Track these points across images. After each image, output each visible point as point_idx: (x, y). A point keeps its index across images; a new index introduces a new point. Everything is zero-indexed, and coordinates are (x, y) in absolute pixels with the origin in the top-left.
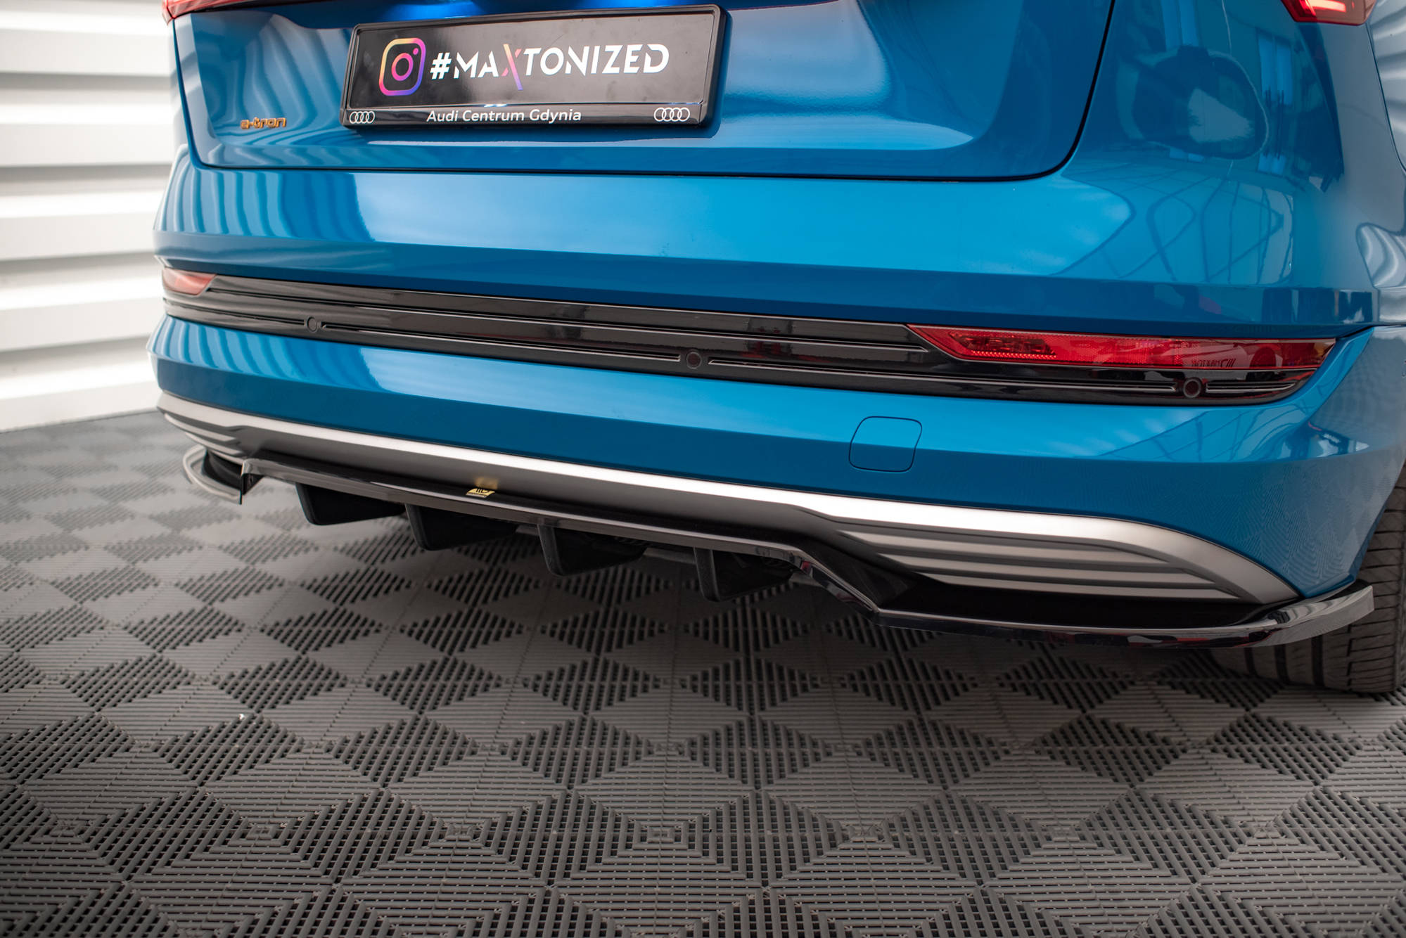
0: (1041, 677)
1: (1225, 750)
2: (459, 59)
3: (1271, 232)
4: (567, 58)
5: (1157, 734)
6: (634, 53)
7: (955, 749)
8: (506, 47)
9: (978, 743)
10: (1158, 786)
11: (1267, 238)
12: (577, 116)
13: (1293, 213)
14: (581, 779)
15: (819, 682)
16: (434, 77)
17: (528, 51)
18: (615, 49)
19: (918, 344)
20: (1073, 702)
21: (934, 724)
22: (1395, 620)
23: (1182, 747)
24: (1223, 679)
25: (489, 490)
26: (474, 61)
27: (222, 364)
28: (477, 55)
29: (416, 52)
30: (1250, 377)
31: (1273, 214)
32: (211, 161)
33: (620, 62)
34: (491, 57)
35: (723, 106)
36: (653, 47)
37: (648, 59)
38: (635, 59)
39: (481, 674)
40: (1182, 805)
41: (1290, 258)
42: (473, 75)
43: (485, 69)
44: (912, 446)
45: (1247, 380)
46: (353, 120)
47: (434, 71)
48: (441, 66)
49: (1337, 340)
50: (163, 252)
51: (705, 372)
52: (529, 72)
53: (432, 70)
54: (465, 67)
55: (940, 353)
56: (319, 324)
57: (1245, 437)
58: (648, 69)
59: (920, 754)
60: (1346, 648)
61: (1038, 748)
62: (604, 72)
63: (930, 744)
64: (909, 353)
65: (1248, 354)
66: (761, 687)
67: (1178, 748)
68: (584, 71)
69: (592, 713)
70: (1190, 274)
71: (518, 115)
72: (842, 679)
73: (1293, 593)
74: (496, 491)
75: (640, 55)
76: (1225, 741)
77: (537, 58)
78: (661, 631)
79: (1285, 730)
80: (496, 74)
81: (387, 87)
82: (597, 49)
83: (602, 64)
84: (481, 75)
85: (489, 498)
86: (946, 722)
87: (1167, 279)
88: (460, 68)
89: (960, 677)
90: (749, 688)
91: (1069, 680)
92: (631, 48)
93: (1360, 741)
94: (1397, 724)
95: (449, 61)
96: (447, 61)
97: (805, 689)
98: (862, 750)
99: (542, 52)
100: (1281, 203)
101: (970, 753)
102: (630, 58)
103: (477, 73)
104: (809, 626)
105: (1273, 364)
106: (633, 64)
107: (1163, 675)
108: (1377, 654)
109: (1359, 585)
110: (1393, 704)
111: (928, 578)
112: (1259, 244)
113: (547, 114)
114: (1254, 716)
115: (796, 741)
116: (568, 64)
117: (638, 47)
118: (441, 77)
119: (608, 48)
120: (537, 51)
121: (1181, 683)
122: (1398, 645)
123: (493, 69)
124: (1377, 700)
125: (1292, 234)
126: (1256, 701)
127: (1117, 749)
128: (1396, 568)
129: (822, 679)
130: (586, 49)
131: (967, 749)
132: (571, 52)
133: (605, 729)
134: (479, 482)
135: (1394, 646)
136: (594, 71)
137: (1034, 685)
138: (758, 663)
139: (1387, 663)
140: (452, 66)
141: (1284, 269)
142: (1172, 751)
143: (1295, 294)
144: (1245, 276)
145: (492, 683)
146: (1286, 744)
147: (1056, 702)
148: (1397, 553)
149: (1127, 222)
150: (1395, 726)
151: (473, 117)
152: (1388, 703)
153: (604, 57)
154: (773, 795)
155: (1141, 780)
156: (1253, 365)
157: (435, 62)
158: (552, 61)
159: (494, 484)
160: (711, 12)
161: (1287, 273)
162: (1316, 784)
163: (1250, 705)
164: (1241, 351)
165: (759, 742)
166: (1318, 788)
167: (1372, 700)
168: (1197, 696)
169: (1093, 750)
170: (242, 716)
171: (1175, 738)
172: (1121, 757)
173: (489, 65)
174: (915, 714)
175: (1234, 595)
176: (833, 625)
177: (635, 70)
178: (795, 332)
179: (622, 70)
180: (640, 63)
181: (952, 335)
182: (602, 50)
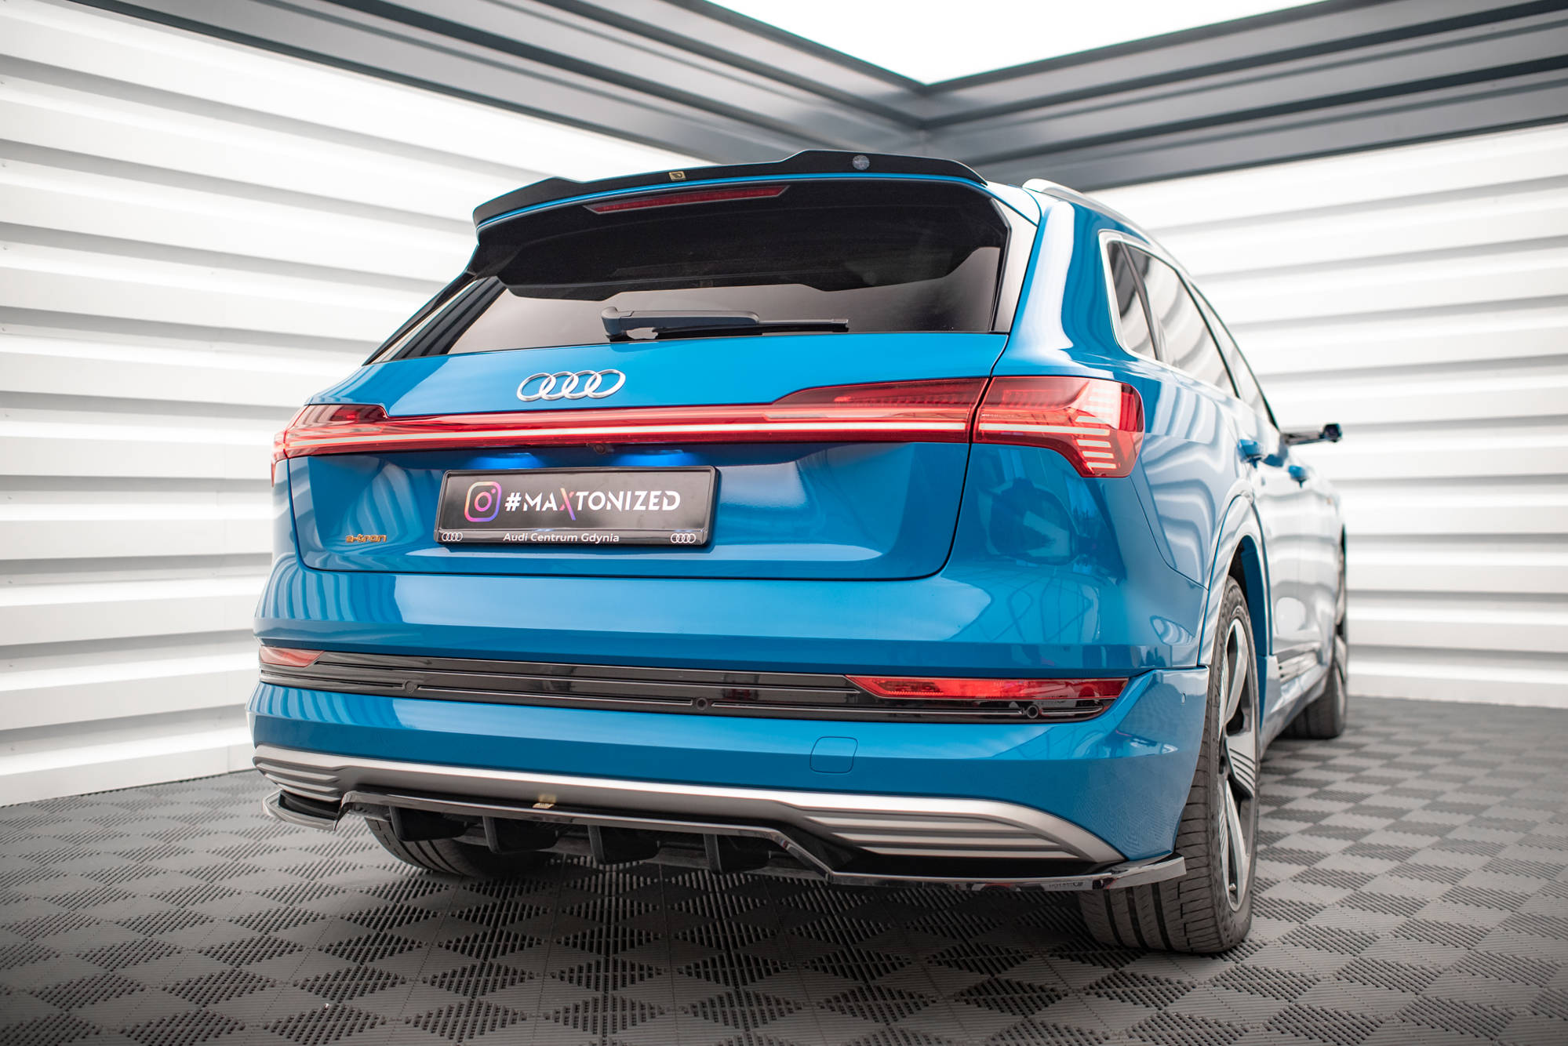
0: (960, 956)
1: (1096, 993)
2: (527, 497)
3: (1084, 610)
4: (608, 499)
5: (1047, 986)
6: (656, 497)
7: (895, 1001)
8: (563, 490)
9: (912, 997)
10: (1046, 1016)
11: (1082, 614)
12: (617, 539)
13: (1099, 599)
14: (611, 1030)
15: (787, 965)
16: (508, 509)
17: (578, 494)
18: (643, 494)
19: (853, 688)
20: (984, 970)
21: (879, 989)
22: (1210, 886)
23: (1065, 993)
24: (1100, 951)
25: (550, 803)
26: (538, 499)
27: (313, 717)
28: (541, 495)
29: (494, 491)
30: (1078, 703)
31: (1085, 601)
32: (317, 566)
33: (646, 502)
34: (552, 497)
35: (718, 532)
36: (669, 493)
37: (665, 501)
38: (656, 500)
39: (507, 970)
40: (1061, 1026)
41: (1099, 628)
42: (538, 509)
43: (547, 505)
44: (852, 755)
45: (1077, 706)
46: (445, 539)
47: (508, 506)
48: (513, 502)
49: (1130, 678)
50: (259, 635)
51: (710, 712)
52: (579, 508)
53: (507, 505)
54: (532, 503)
55: (868, 694)
56: (416, 687)
57: (1077, 746)
58: (666, 507)
59: (869, 1006)
60: (1179, 911)
61: (957, 998)
62: (635, 509)
63: (875, 999)
64: (847, 694)
65: (1076, 691)
66: (742, 972)
67: (1061, 994)
68: (620, 508)
69: (610, 992)
70: (1033, 637)
71: (572, 537)
72: (806, 963)
73: (1121, 858)
74: (555, 804)
75: (661, 498)
76: (1097, 989)
77: (586, 499)
78: (656, 938)
79: (1143, 979)
80: (555, 509)
81: (471, 516)
82: (629, 494)
83: (633, 504)
84: (544, 509)
85: (550, 809)
86: (888, 986)
87: (1020, 641)
88: (528, 503)
89: (898, 958)
90: (733, 972)
91: (982, 956)
92: (653, 493)
93: (1196, 983)
94: (1226, 972)
95: (520, 499)
96: (518, 498)
97: (777, 970)
98: (825, 1005)
99: (590, 494)
100: (1091, 593)
101: (906, 1004)
102: (653, 500)
103: (542, 506)
104: (776, 931)
105: (1093, 695)
106: (655, 504)
107: (1055, 951)
108: (1201, 915)
109: (1175, 855)
110: (1225, 961)
111: (866, 851)
112: (1077, 617)
113: (594, 537)
114: (1121, 973)
115: (773, 1002)
116: (608, 503)
117: (658, 493)
118: (514, 509)
119: (637, 493)
120: (586, 493)
121: (1068, 955)
122: (1216, 908)
123: (553, 505)
124: (1214, 958)
125: (1099, 612)
126: (1123, 963)
127: (1016, 996)
128: (1203, 847)
129: (789, 964)
130: (621, 494)
131: (903, 1001)
132: (611, 495)
133: (623, 1001)
134: (541, 798)
135: (1212, 907)
136: (627, 507)
137: (956, 961)
138: (738, 957)
139: (1211, 922)
140: (523, 501)
141: (1095, 634)
142: (1057, 996)
143: (1103, 649)
144: (1068, 638)
145: (517, 978)
146: (1142, 987)
147: (971, 971)
148: (1204, 834)
149: (990, 605)
150: (1224, 974)
151: (539, 538)
152: (1222, 960)
153: (635, 499)
154: (759, 1034)
155: (1033, 1013)
156: (1080, 696)
157: (508, 499)
158: (597, 501)
159: (554, 799)
160: (709, 471)
161: (1097, 637)
162: (1160, 1009)
163: (1118, 966)
164: (1070, 690)
165: (745, 1003)
166: (1161, 1012)
167: (1210, 959)
168: (1080, 962)
169: (998, 998)
170: (327, 1005)
171: (1060, 987)
172: (1019, 1002)
173: (550, 502)
174: (863, 982)
175: (1074, 854)
176: (795, 929)
177: (657, 508)
178: (760, 682)
179: (647, 508)
180: (660, 503)
181: (876, 681)
182: (633, 494)
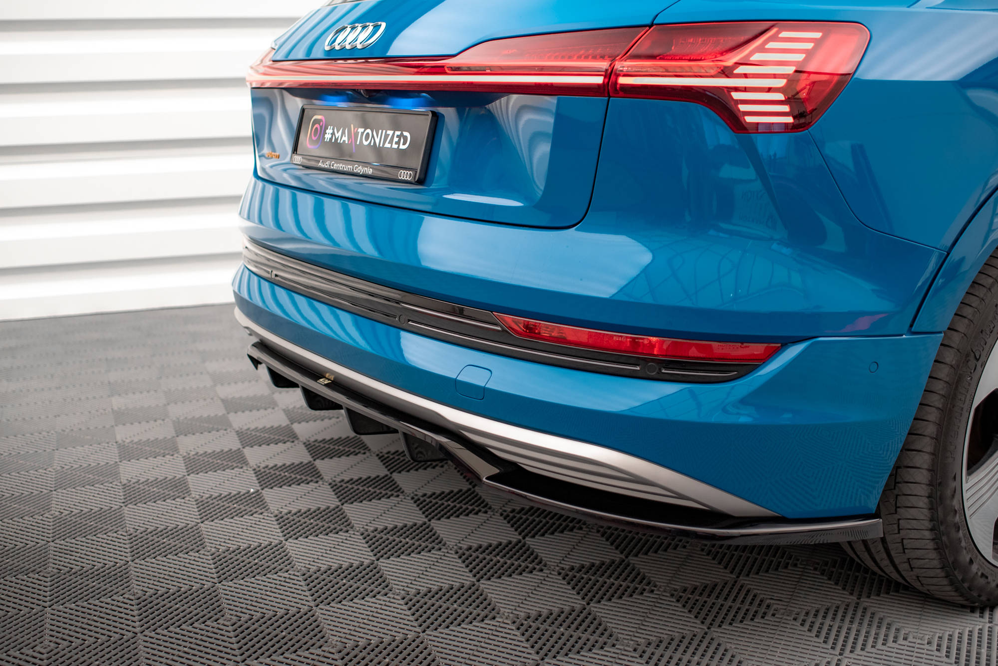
2: (335, 130)
4: (373, 136)
6: (397, 136)
8: (352, 126)
12: (371, 172)
17: (359, 130)
18: (391, 132)
19: (497, 325)
25: (329, 380)
26: (340, 132)
28: (342, 129)
29: (321, 124)
33: (391, 141)
34: (346, 131)
36: (405, 133)
37: (402, 140)
38: (397, 139)
42: (339, 141)
43: (343, 138)
46: (294, 161)
47: (326, 137)
48: (329, 133)
51: (407, 328)
52: (358, 143)
54: (337, 136)
55: (508, 332)
58: (402, 147)
62: (385, 146)
68: (378, 145)
71: (350, 167)
74: (332, 382)
75: (400, 137)
77: (362, 134)
80: (347, 142)
81: (309, 144)
82: (384, 131)
83: (385, 141)
84: (342, 141)
88: (335, 136)
92: (396, 132)
96: (331, 131)
99: (364, 131)
102: (395, 139)
106: (396, 143)
113: (360, 169)
116: (373, 140)
117: (399, 132)
118: (328, 140)
119: (388, 131)
123: (345, 138)
130: (380, 131)
132: (375, 132)
134: (327, 375)
136: (381, 145)
140: (333, 134)
151: (334, 166)
153: (386, 137)
157: (327, 131)
158: (367, 137)
159: (332, 378)
160: (428, 115)
173: (345, 136)
175: (704, 506)
177: (396, 147)
179: (391, 146)
180: (398, 143)
181: (514, 321)
182: (386, 132)
